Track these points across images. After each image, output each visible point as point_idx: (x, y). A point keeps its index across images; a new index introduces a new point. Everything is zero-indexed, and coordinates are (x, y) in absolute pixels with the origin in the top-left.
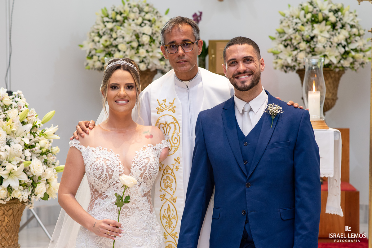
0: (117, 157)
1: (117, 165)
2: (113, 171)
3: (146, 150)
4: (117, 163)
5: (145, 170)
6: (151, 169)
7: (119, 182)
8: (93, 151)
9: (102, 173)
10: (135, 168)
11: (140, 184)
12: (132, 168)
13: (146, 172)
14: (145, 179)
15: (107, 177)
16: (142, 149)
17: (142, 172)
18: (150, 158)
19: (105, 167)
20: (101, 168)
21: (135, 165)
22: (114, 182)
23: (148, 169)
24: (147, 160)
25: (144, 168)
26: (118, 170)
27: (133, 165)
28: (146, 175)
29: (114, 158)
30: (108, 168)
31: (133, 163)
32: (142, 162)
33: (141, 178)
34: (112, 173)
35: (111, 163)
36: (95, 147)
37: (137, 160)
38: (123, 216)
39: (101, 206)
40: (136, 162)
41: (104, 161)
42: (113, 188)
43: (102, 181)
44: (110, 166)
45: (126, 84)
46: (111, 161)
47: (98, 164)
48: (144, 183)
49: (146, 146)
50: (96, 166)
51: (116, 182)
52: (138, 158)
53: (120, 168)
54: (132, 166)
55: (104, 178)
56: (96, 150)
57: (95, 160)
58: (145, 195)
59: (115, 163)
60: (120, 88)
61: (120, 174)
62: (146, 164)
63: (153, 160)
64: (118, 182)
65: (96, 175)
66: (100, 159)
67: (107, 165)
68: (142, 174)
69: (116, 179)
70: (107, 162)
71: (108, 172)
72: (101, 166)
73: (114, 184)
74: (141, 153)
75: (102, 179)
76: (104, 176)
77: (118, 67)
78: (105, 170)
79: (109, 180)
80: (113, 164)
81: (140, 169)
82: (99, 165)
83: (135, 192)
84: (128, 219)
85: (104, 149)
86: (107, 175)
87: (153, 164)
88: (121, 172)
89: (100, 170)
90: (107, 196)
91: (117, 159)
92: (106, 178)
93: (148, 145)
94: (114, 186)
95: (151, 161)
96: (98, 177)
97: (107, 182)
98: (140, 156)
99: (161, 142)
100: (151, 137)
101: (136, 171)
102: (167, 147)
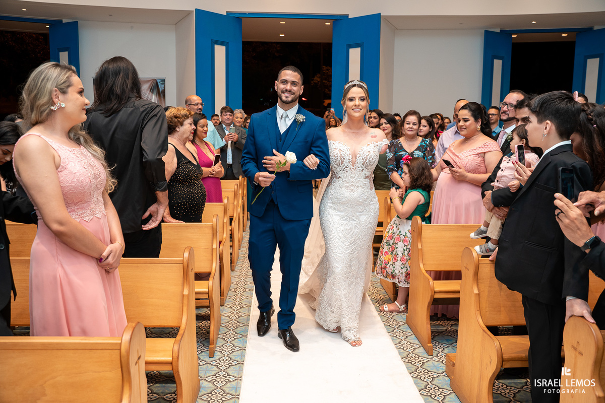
1: (348, 155)
2: (344, 159)
3: (369, 146)
4: (348, 153)
5: (366, 160)
8: (334, 143)
10: (359, 158)
11: (363, 169)
12: (357, 158)
13: (366, 162)
15: (340, 163)
18: (371, 152)
19: (339, 155)
20: (337, 155)
21: (360, 156)
22: (345, 167)
24: (368, 153)
27: (358, 156)
29: (346, 150)
30: (341, 156)
32: (364, 154)
33: (364, 166)
36: (335, 141)
37: (361, 153)
39: (336, 184)
41: (339, 151)
42: (343, 171)
43: (337, 165)
44: (343, 155)
45: (360, 97)
46: (344, 152)
47: (335, 153)
53: (349, 157)
55: (338, 163)
58: (366, 178)
60: (355, 100)
61: (349, 161)
62: (367, 156)
63: (373, 153)
64: (347, 167)
65: (333, 160)
66: (337, 149)
68: (364, 162)
69: (346, 164)
70: (341, 152)
73: (345, 169)
74: (366, 148)
75: (336, 163)
76: (338, 161)
77: (354, 85)
78: (339, 157)
79: (342, 165)
81: (363, 159)
83: (359, 175)
86: (340, 161)
87: (372, 156)
90: (340, 177)
91: (348, 151)
93: (372, 142)
95: (371, 154)
96: (334, 162)
97: (340, 166)
98: (364, 150)
99: (382, 141)
100: (375, 137)
101: (360, 160)
102: (386, 143)
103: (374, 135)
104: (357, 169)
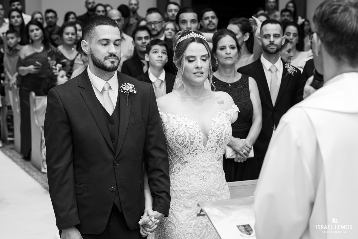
0: (196, 124)
1: (198, 132)
2: (194, 138)
3: (221, 117)
4: (197, 130)
5: (221, 137)
6: (227, 136)
7: (199, 148)
8: (174, 118)
9: (184, 141)
10: (212, 135)
11: (217, 149)
12: (210, 135)
13: (222, 139)
14: (221, 144)
15: (189, 144)
16: (217, 116)
17: (218, 138)
18: (225, 125)
19: (187, 135)
20: (184, 135)
21: (213, 132)
22: (194, 149)
23: (224, 135)
24: (222, 127)
25: (220, 135)
26: (198, 137)
28: (222, 141)
29: (194, 125)
30: (190, 135)
31: (211, 131)
32: (218, 129)
33: (218, 144)
34: (193, 140)
35: (192, 130)
37: (214, 128)
38: (201, 179)
39: (180, 171)
40: (213, 129)
41: (186, 129)
42: (192, 154)
43: (184, 147)
44: (192, 134)
45: (202, 56)
46: (192, 129)
47: (180, 131)
48: (220, 148)
49: (221, 113)
50: (178, 134)
51: (196, 148)
52: (215, 125)
53: (200, 135)
54: (210, 134)
55: (186, 144)
56: (176, 117)
57: (177, 127)
59: (196, 130)
60: (197, 60)
61: (200, 141)
62: (222, 131)
63: (228, 127)
64: (197, 148)
65: (178, 141)
66: (182, 126)
67: (189, 132)
68: (219, 140)
69: (196, 145)
70: (189, 130)
71: (190, 139)
72: (184, 134)
73: (194, 151)
74: (217, 120)
75: (183, 145)
76: (186, 142)
78: (188, 137)
79: (190, 146)
80: (194, 131)
81: (217, 136)
82: (181, 133)
83: (212, 157)
84: (205, 182)
85: (184, 116)
86: (189, 142)
87: (228, 131)
88: (201, 139)
89: (183, 137)
90: (186, 162)
91: (197, 126)
92: (187, 144)
93: (222, 111)
94: (194, 152)
95: (226, 128)
96: (180, 143)
97: (188, 148)
98: (216, 124)
99: (232, 108)
100: (222, 102)
101: (213, 138)
102: (237, 111)
103: (220, 100)
104: (210, 149)
